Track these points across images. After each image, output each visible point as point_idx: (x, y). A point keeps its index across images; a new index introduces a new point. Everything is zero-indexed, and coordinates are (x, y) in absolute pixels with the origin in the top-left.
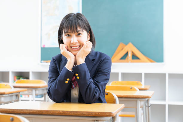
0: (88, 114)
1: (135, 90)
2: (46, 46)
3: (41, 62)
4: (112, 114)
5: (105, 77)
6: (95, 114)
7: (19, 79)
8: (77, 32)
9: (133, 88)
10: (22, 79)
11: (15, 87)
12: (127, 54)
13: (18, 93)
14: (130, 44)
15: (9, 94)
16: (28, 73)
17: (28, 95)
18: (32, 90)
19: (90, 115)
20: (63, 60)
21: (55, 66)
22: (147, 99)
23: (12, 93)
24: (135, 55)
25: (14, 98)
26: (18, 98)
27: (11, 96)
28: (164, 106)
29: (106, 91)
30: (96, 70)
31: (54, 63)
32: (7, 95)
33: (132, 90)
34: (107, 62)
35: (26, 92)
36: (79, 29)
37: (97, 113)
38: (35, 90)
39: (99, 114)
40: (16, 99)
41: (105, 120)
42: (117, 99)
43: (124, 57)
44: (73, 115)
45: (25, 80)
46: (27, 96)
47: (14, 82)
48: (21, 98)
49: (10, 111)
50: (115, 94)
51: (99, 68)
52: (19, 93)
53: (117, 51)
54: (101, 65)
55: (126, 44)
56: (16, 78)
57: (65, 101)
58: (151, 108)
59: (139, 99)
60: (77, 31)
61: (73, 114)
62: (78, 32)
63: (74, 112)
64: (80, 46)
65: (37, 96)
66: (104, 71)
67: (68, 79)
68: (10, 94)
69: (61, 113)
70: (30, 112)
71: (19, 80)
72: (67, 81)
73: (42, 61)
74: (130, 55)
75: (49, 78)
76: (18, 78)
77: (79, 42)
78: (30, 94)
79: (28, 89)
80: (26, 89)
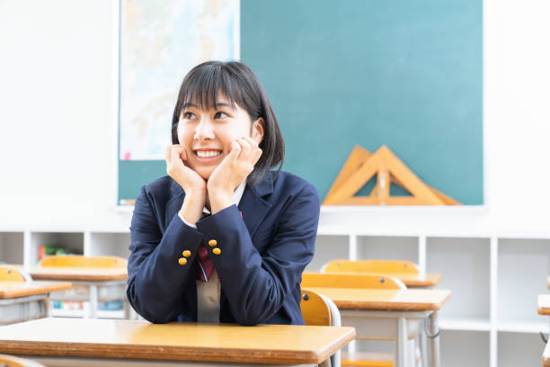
0: (242, 356)
1: (396, 287)
2: (134, 157)
3: (119, 204)
4: (314, 358)
5: (302, 249)
6: (262, 356)
7: (53, 253)
8: (215, 109)
9: (389, 280)
10: (60, 256)
11: (35, 278)
12: (374, 179)
13: (44, 294)
14: (384, 152)
15: (15, 298)
16: (80, 236)
17: (80, 302)
18: (88, 287)
19: (247, 360)
20: (175, 196)
21: (150, 214)
22: (428, 314)
23: (27, 296)
24: (399, 182)
25: (33, 309)
26: (43, 310)
27: (23, 304)
28: (486, 334)
29: (302, 288)
30: (274, 225)
31: (147, 205)
32: (12, 301)
33: (384, 288)
34: (306, 202)
35: (71, 293)
36: (221, 99)
37: (269, 353)
38: (98, 288)
39: (276, 355)
40: (39, 314)
42: (337, 314)
43: (366, 189)
45: (72, 257)
46: (76, 305)
47: (37, 263)
48: (52, 311)
50: (330, 298)
51: (283, 220)
52: (48, 294)
53: (344, 172)
54: (288, 212)
55: (373, 150)
56: (44, 250)
57: (180, 317)
58: (441, 338)
59: (404, 314)
60: (215, 105)
61: (198, 356)
62: (218, 108)
64: (221, 151)
65: (105, 304)
66: (300, 229)
67: (187, 253)
68: (21, 299)
69: (160, 354)
70: (69, 349)
71: (52, 257)
72: (183, 257)
73: (123, 202)
74: (383, 182)
75: (131, 248)
76: (51, 250)
77: (217, 138)
78: (82, 297)
79: (75, 283)
80: (68, 284)
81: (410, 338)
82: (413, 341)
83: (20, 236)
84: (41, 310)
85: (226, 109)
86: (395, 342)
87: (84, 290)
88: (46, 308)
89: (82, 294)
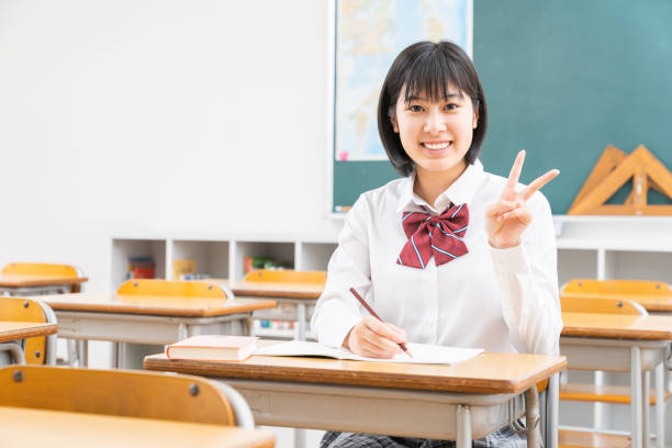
1: (637, 313)
2: (352, 157)
3: (334, 211)
6: (456, 384)
7: (262, 267)
9: (628, 304)
10: (270, 269)
11: (238, 294)
12: (630, 183)
13: (246, 313)
14: (642, 153)
15: (215, 316)
16: (290, 247)
17: (290, 322)
18: (296, 305)
19: (440, 388)
23: (228, 315)
24: (659, 187)
26: (246, 331)
27: (223, 323)
32: (212, 320)
33: (621, 313)
35: (279, 312)
38: (307, 306)
39: (471, 384)
43: (619, 197)
45: (281, 270)
46: (286, 325)
47: (243, 276)
49: (205, 367)
52: (251, 313)
53: (594, 176)
55: (628, 151)
56: (251, 261)
59: (637, 343)
61: (391, 382)
63: (393, 375)
64: (451, 142)
68: (221, 318)
69: (353, 380)
71: (260, 271)
73: (338, 208)
74: (640, 188)
76: (258, 262)
78: (290, 317)
79: (281, 300)
80: (272, 302)
83: (224, 246)
84: (243, 329)
85: (455, 100)
87: (291, 309)
88: (248, 329)
89: (288, 312)
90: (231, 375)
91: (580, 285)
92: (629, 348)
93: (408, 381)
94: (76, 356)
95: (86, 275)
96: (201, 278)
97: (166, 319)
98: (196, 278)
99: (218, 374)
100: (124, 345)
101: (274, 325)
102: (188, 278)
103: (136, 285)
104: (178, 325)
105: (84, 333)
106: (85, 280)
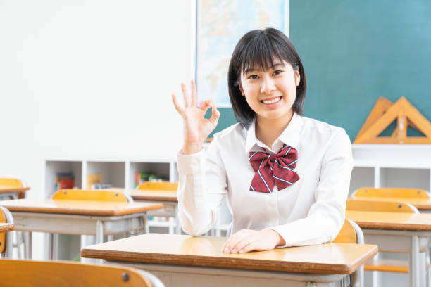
0: (293, 267)
1: (411, 212)
4: (346, 270)
6: (307, 268)
7: (147, 179)
9: (406, 206)
10: (153, 181)
11: (136, 199)
12: (395, 123)
13: (142, 212)
14: (403, 102)
15: (122, 215)
16: (167, 165)
18: (174, 207)
19: (296, 270)
23: (130, 214)
24: (415, 125)
25: (135, 224)
26: (142, 224)
27: (127, 219)
32: (120, 217)
33: (401, 212)
35: (162, 211)
37: (313, 266)
39: (318, 267)
40: (139, 228)
41: (332, 282)
42: (361, 235)
43: (388, 132)
44: (259, 268)
45: (160, 181)
46: (164, 219)
47: (135, 187)
48: (149, 223)
49: (124, 256)
52: (146, 213)
53: (371, 117)
55: (394, 101)
56: (140, 176)
59: (417, 233)
60: (273, 66)
61: (260, 266)
63: (260, 261)
64: (281, 97)
68: (127, 216)
69: (232, 264)
70: (167, 259)
71: (147, 183)
74: (402, 126)
76: (144, 176)
78: (169, 214)
79: (165, 203)
80: (160, 204)
81: (421, 252)
82: (424, 254)
83: (122, 165)
84: (140, 225)
85: (279, 68)
86: (409, 254)
87: (171, 209)
88: (144, 223)
89: (169, 211)
90: (144, 261)
91: (366, 191)
92: (411, 237)
93: (273, 265)
94: (21, 241)
95: (29, 186)
96: (106, 187)
97: (88, 218)
98: (103, 188)
99: (134, 260)
100: (57, 236)
101: (156, 218)
102: (97, 188)
103: (65, 193)
104: (96, 221)
105: (30, 227)
106: (28, 189)
